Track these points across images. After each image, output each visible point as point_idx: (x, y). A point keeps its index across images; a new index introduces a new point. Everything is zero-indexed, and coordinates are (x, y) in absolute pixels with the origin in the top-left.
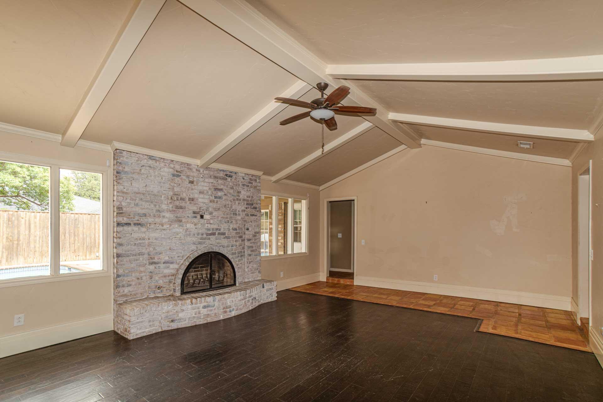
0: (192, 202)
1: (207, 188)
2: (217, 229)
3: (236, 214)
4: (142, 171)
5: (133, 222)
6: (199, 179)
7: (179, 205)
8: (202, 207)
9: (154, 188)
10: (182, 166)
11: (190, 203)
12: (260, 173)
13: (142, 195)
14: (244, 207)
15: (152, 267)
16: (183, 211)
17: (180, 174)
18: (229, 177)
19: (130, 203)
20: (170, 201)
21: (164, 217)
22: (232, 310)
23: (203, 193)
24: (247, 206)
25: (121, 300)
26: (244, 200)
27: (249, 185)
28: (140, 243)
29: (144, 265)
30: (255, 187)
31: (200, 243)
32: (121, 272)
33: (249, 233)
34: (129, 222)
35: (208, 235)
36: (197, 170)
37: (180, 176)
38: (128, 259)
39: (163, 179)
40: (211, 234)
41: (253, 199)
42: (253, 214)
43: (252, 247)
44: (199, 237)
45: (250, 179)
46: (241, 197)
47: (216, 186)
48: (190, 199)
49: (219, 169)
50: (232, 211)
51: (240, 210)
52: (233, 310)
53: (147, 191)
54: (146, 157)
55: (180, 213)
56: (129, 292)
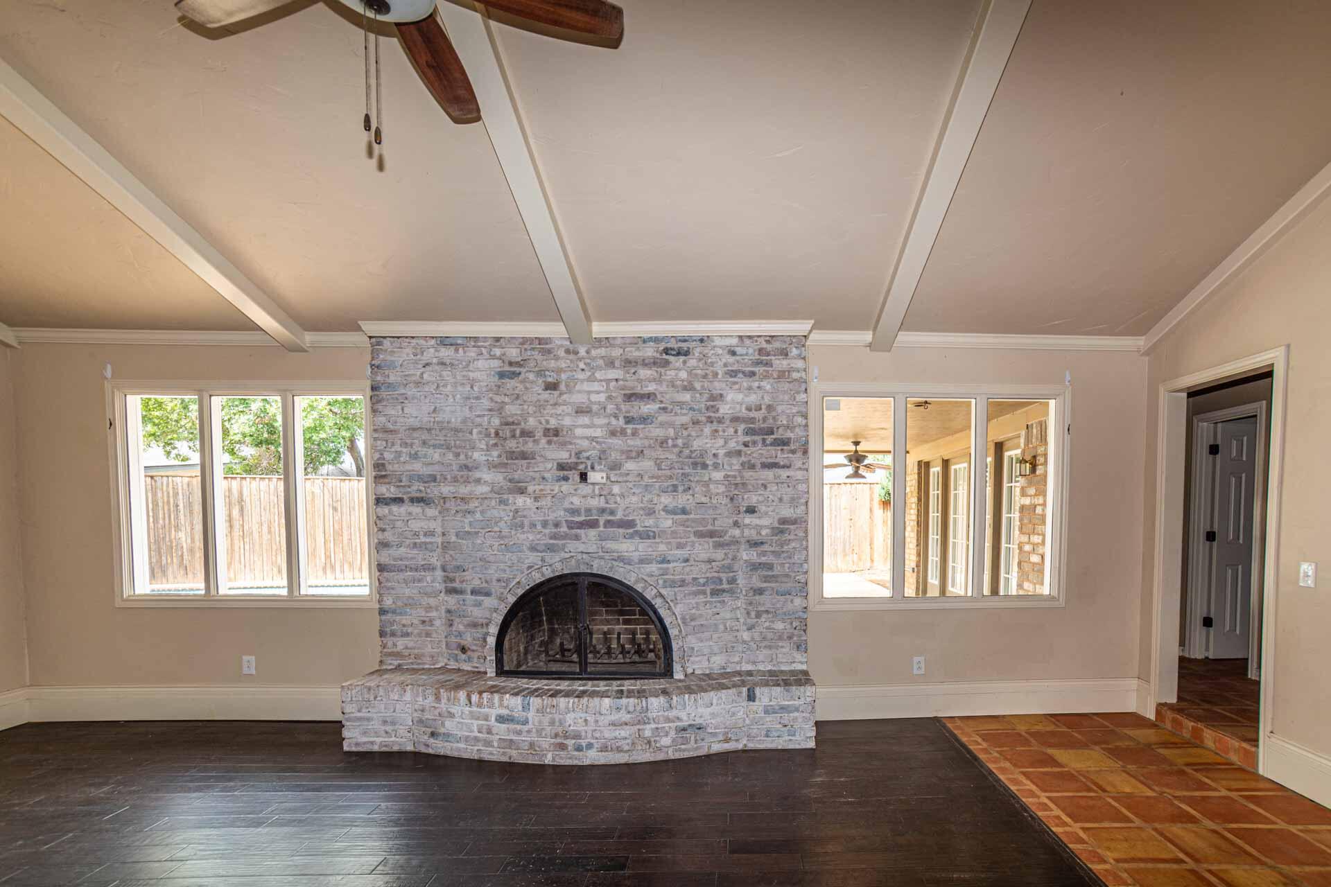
0: (555, 439)
1: (602, 398)
2: (603, 511)
3: (705, 466)
4: (425, 376)
5: (409, 495)
6: (573, 376)
7: (518, 450)
8: (584, 451)
9: (454, 413)
10: (525, 346)
11: (549, 442)
12: (799, 327)
13: (426, 431)
14: (735, 440)
15: (452, 601)
16: (529, 463)
17: (517, 370)
18: (679, 354)
19: (399, 454)
20: (494, 442)
21: (478, 481)
22: (584, 745)
23: (588, 412)
24: (748, 439)
25: (391, 664)
26: (735, 419)
27: (756, 369)
28: (426, 543)
29: (436, 594)
30: (782, 375)
31: (551, 549)
32: (388, 602)
33: (757, 521)
34: (400, 496)
35: (572, 528)
36: (568, 351)
37: (520, 373)
38: (401, 576)
39: (475, 388)
40: (581, 525)
41: (774, 414)
42: (770, 460)
43: (770, 567)
44: (547, 531)
45: (761, 351)
46: (724, 409)
47: (633, 388)
48: (547, 432)
49: (640, 337)
50: (690, 458)
51: (721, 452)
52: (590, 746)
53: (438, 422)
54: (433, 342)
55: (520, 471)
56: (407, 648)
